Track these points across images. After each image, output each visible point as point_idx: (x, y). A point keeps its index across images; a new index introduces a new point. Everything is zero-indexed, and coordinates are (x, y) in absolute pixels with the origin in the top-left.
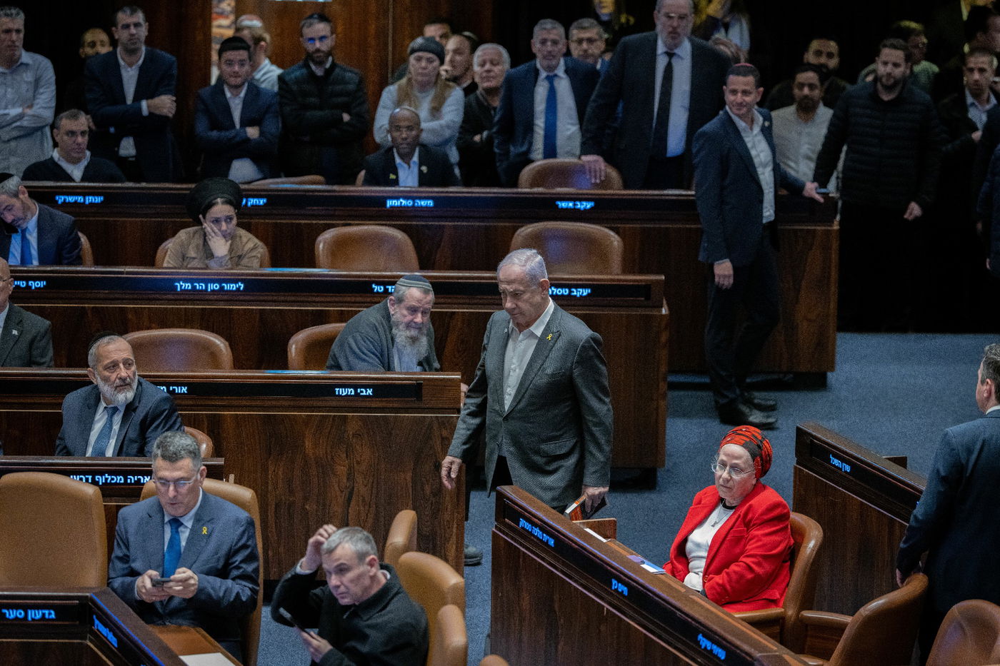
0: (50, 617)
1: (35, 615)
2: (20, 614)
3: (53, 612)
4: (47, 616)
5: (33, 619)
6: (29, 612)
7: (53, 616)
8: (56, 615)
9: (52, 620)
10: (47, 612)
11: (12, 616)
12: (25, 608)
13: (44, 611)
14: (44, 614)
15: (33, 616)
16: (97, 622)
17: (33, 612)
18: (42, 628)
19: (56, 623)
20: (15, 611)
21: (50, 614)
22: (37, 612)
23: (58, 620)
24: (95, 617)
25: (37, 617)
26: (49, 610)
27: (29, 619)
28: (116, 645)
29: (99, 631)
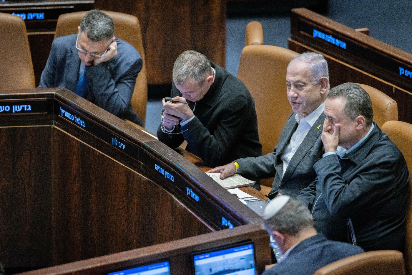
0: (28, 110)
1: (18, 109)
2: (7, 108)
3: (29, 106)
4: (25, 109)
5: (16, 112)
6: (14, 106)
7: (30, 109)
8: (31, 108)
9: (29, 111)
10: (25, 106)
12: (11, 104)
13: (23, 106)
14: (23, 108)
15: (16, 110)
16: (63, 111)
17: (16, 106)
18: (22, 117)
19: (31, 114)
20: (3, 107)
21: (28, 108)
22: (18, 106)
23: (33, 112)
24: (61, 107)
25: (19, 110)
26: (27, 105)
27: (14, 112)
28: (84, 126)
29: (66, 117)
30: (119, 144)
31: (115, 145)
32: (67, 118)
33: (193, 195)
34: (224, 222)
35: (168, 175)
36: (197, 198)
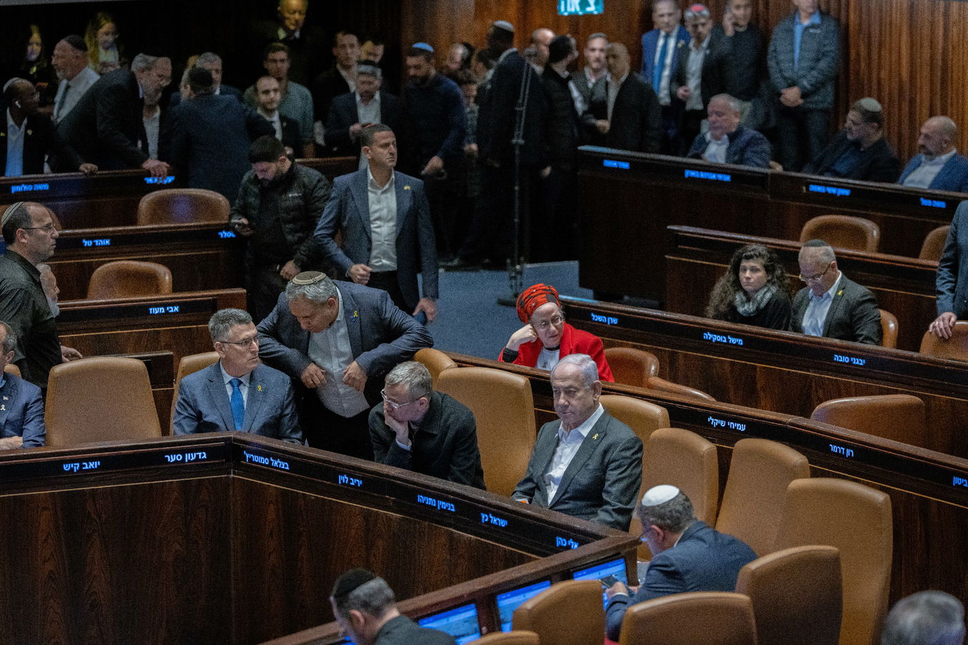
0: (203, 457)
1: (191, 458)
2: (179, 457)
3: (204, 453)
4: (200, 458)
5: (189, 461)
6: (186, 454)
7: (205, 457)
8: (207, 456)
9: (204, 460)
10: (200, 454)
11: (173, 460)
12: (183, 452)
13: (197, 453)
14: (197, 456)
15: (189, 459)
16: (249, 456)
17: (189, 454)
18: (197, 467)
19: (207, 462)
20: (175, 456)
21: (202, 455)
22: (192, 454)
23: (210, 460)
24: (245, 452)
25: (193, 459)
26: (202, 452)
27: (187, 461)
28: (287, 468)
29: (255, 463)
30: (350, 481)
31: (345, 484)
32: (258, 463)
33: (494, 520)
34: (560, 541)
35: (443, 505)
36: (503, 523)
